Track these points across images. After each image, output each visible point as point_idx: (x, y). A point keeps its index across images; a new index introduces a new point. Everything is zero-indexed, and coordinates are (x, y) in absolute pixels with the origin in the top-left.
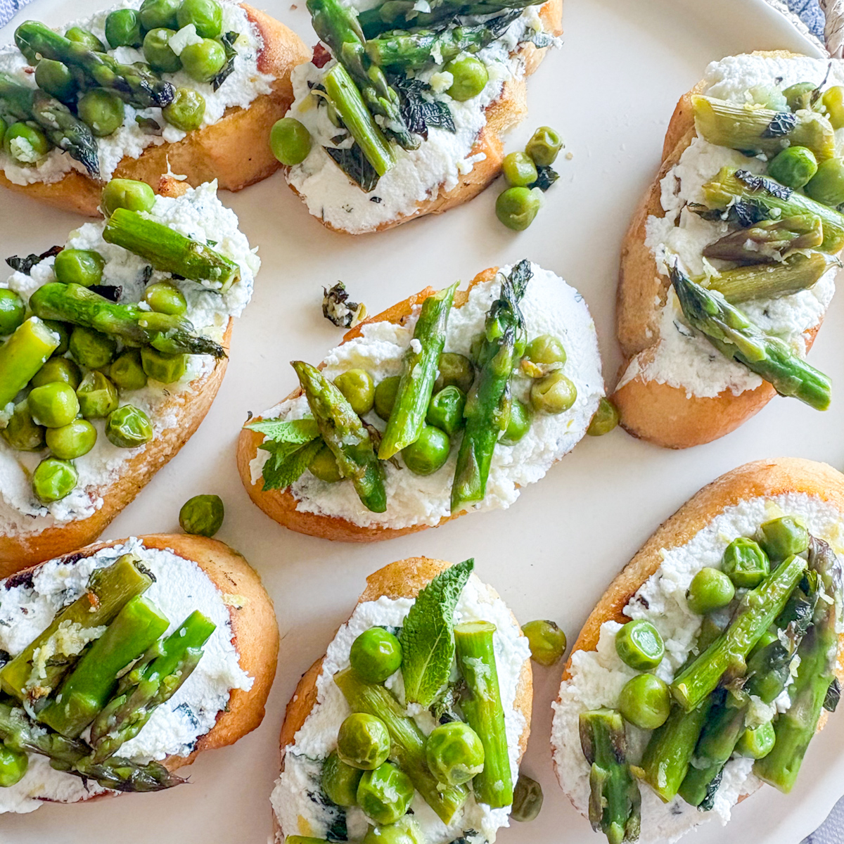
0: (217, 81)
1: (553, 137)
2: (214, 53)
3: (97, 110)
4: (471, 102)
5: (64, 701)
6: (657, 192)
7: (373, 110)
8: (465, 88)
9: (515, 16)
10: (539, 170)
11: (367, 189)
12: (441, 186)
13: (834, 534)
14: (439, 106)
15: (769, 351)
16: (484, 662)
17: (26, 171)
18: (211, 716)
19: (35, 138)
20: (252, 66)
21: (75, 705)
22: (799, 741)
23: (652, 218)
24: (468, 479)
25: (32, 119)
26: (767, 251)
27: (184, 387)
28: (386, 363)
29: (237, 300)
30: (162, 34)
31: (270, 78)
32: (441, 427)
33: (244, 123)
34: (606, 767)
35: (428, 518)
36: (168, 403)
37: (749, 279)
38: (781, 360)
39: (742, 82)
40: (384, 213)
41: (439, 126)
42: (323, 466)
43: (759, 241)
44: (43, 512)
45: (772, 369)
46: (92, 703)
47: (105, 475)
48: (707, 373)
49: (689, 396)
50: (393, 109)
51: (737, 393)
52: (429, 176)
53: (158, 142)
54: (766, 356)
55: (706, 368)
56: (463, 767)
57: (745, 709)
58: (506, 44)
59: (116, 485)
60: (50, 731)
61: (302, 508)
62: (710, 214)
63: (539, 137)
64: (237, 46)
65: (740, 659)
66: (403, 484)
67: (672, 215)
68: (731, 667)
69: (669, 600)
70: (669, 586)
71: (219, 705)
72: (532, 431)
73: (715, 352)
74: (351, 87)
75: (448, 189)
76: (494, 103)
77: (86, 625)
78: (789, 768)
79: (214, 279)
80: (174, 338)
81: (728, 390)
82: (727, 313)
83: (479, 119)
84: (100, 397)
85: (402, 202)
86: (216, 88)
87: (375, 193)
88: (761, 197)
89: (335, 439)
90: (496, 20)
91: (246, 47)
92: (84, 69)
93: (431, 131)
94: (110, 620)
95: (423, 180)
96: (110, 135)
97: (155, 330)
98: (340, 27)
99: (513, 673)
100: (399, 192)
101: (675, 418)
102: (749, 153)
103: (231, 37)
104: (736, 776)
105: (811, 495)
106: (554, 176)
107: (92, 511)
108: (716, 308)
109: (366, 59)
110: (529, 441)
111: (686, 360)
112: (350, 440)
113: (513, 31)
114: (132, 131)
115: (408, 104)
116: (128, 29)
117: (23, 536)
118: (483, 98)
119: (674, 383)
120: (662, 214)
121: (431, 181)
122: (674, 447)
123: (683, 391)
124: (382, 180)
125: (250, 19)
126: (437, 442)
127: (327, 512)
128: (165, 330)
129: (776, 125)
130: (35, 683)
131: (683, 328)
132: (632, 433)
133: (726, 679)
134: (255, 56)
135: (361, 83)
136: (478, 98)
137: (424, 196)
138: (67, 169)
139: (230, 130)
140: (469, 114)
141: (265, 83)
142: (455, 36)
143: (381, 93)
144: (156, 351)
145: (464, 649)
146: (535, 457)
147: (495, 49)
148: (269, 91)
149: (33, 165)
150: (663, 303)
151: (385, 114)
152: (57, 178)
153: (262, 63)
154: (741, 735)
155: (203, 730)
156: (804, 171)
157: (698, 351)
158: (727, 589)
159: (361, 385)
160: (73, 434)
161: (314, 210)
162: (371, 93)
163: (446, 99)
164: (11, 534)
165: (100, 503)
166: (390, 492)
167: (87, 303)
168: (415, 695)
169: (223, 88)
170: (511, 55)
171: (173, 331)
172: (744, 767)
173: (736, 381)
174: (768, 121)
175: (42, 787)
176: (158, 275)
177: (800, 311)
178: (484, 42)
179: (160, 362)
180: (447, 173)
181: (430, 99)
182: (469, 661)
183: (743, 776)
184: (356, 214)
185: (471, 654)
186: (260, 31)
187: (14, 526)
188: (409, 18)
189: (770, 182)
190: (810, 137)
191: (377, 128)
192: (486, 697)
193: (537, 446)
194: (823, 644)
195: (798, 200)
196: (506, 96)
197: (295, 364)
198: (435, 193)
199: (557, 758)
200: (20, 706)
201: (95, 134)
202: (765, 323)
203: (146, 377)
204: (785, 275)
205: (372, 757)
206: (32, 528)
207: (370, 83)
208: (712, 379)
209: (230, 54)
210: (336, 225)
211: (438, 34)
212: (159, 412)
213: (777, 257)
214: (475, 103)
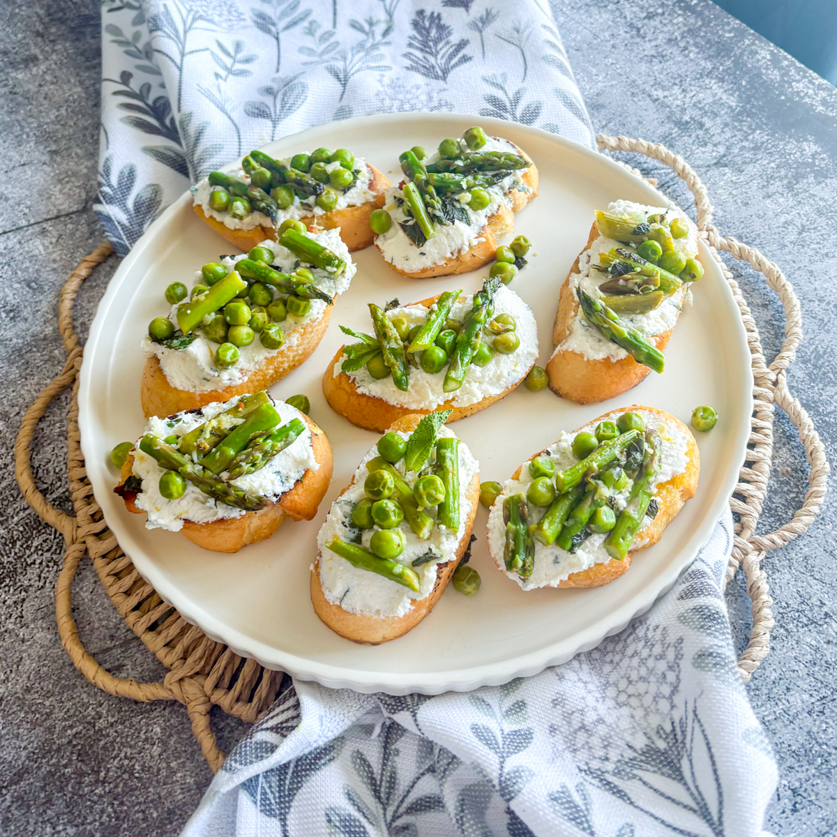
0: (345, 189)
1: (525, 240)
2: (348, 176)
3: (282, 194)
4: (480, 211)
5: (216, 452)
6: (577, 262)
7: (427, 205)
8: (478, 204)
9: (508, 174)
10: (517, 258)
11: (418, 246)
12: (459, 251)
13: (662, 430)
14: (463, 210)
15: (629, 334)
16: (452, 452)
17: (236, 220)
18: (293, 481)
19: (246, 204)
20: (366, 187)
21: (222, 453)
22: (629, 524)
23: (573, 274)
24: (454, 369)
25: (246, 195)
26: (630, 285)
27: (306, 321)
28: (417, 319)
29: (342, 284)
30: (322, 164)
31: (374, 193)
32: (443, 347)
33: (357, 213)
34: (516, 524)
35: (430, 403)
36: (294, 331)
37: (620, 299)
38: (635, 339)
39: (624, 209)
40: (427, 262)
41: (461, 220)
42: (376, 364)
43: (626, 280)
44: (216, 374)
45: (630, 343)
46: (232, 452)
47: (252, 364)
48: (597, 347)
49: (586, 359)
50: (438, 205)
51: (614, 360)
52: (453, 244)
53: (309, 215)
54: (626, 335)
55: (596, 345)
56: (433, 492)
57: (596, 489)
58: (502, 188)
59: (256, 373)
60: (204, 468)
61: (359, 391)
62: (602, 270)
63: (518, 239)
64: (359, 176)
65: (595, 465)
66: (419, 376)
67: (584, 273)
68: (590, 469)
69: (563, 453)
70: (564, 444)
71: (298, 476)
72: (493, 362)
73: (601, 338)
74: (417, 193)
75: (463, 253)
76: (493, 215)
77: (235, 417)
78: (623, 539)
79: (333, 266)
80: (309, 288)
81: (608, 358)
82: (606, 311)
83: (484, 221)
84: (261, 317)
85: (437, 256)
86: (345, 192)
87: (422, 249)
88: (630, 262)
89: (385, 343)
90: (497, 175)
91: (364, 178)
92: (280, 173)
93: (457, 222)
94: (246, 417)
95: (450, 246)
96: (284, 208)
97: (298, 284)
98: (415, 168)
99: (468, 475)
100: (436, 251)
101: (578, 376)
102: (627, 244)
103: (357, 172)
104: (593, 545)
105: (651, 411)
106: (525, 262)
107: (241, 381)
108: (600, 308)
109: (427, 182)
110: (491, 366)
111: (584, 339)
112: (393, 345)
113: (507, 182)
114: (297, 208)
115: (446, 207)
116: (303, 162)
117: (198, 393)
118: (487, 211)
119: (577, 351)
120: (579, 272)
121: (454, 247)
122: (581, 402)
123: (582, 356)
124: (427, 243)
125: (368, 166)
126: (440, 354)
127: (373, 393)
128: (304, 284)
129: (639, 228)
130: (201, 440)
131: (584, 323)
132: (558, 393)
133: (585, 475)
134: (368, 182)
135: (423, 192)
136: (485, 210)
137: (449, 255)
138: (257, 224)
139: (349, 215)
140: (479, 218)
141: (371, 196)
142: (475, 179)
143: (432, 197)
144: (297, 295)
145: (441, 445)
146: (494, 380)
147: (496, 189)
148: (372, 200)
149: (241, 218)
150: (575, 316)
151: (433, 207)
152: (251, 228)
153: (371, 186)
154: (594, 508)
155: (286, 489)
156: (655, 252)
157: (592, 336)
158: (594, 441)
159: (403, 323)
160: (244, 332)
161: (388, 259)
162: (427, 197)
163: (467, 207)
164: (192, 390)
165: (246, 379)
166: (411, 382)
167: (265, 268)
168: (411, 466)
169: (349, 194)
170: (505, 194)
171: (309, 285)
172: (597, 540)
173: (613, 353)
174: (635, 226)
175: (187, 512)
176: (303, 264)
177: (650, 322)
178: (491, 184)
179: (298, 301)
180: (463, 244)
181: (458, 205)
182: (443, 451)
183: (597, 544)
184: (410, 262)
185: (445, 448)
186: (372, 172)
187: (194, 387)
188: (451, 168)
189: (635, 256)
190: (658, 236)
191: (428, 213)
192: (450, 469)
193: (496, 372)
194: (648, 475)
195: (650, 266)
196: (500, 212)
197: (370, 305)
198: (456, 255)
199: (490, 535)
200: (191, 455)
201: (279, 207)
202: (630, 324)
203: (287, 312)
204: (641, 298)
205: (384, 487)
206: (205, 388)
207: (427, 193)
208: (599, 350)
209: (355, 178)
210: (399, 267)
211: (466, 176)
212: (289, 335)
213: (636, 288)
214: (483, 213)
